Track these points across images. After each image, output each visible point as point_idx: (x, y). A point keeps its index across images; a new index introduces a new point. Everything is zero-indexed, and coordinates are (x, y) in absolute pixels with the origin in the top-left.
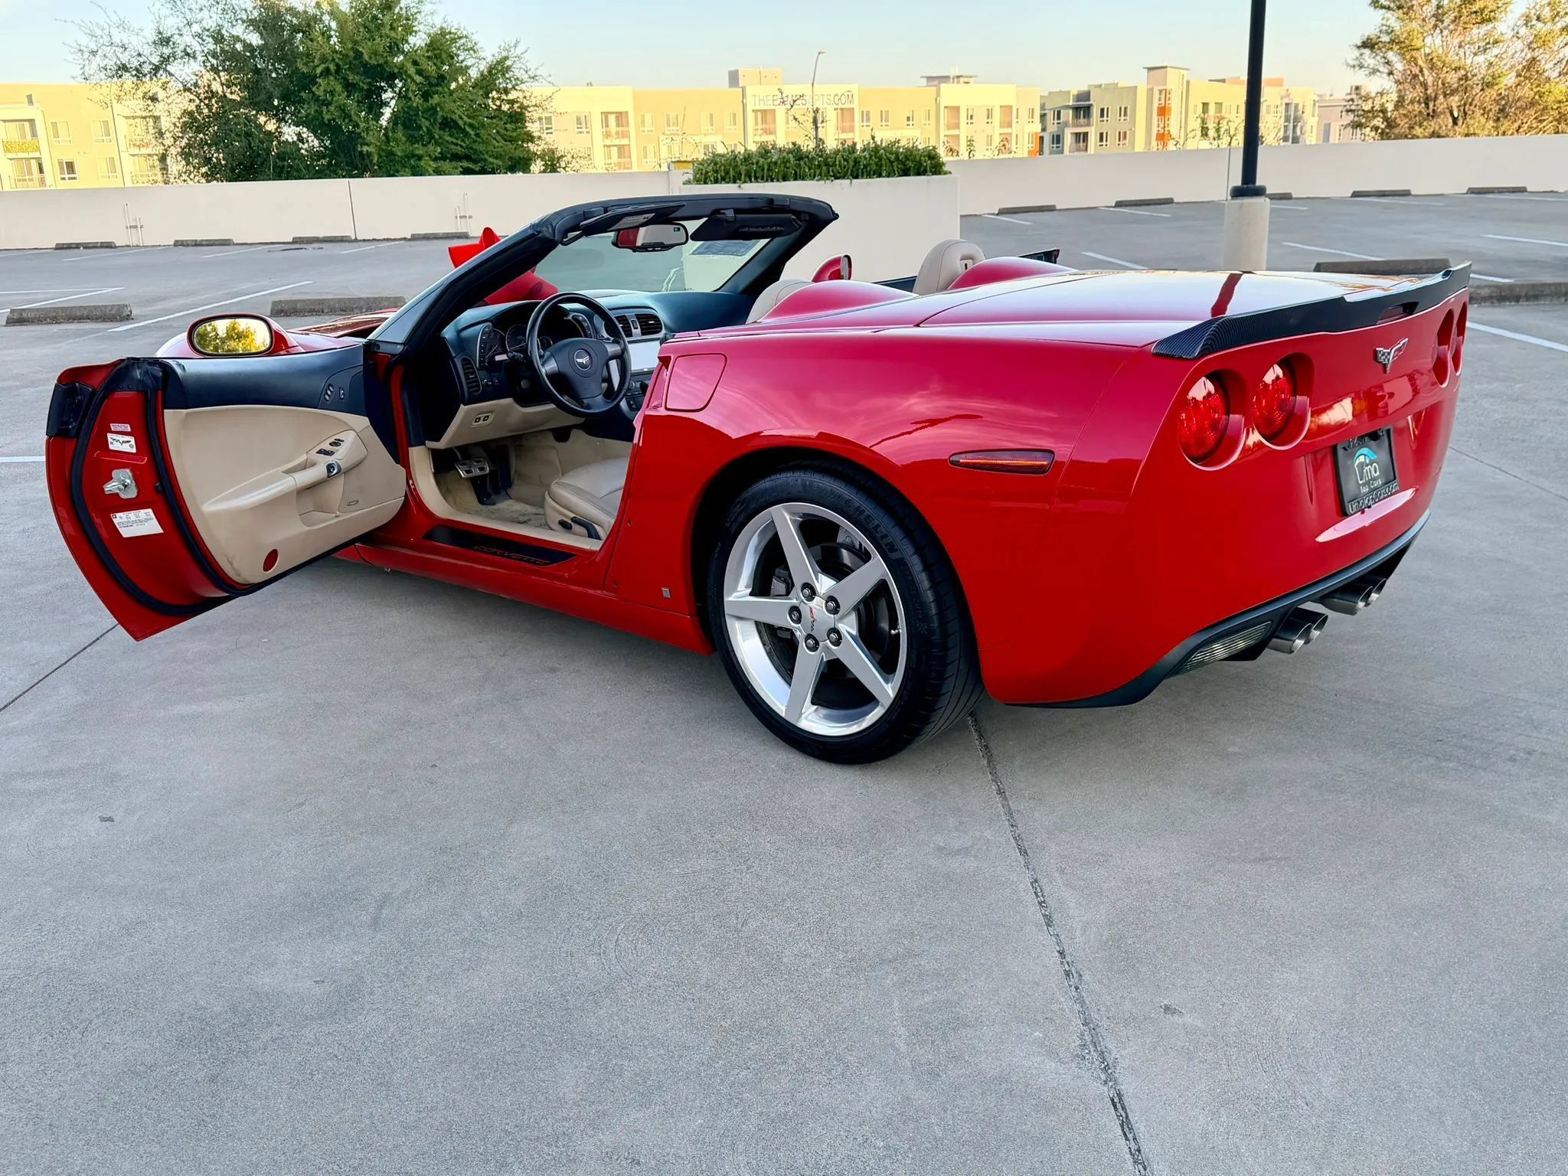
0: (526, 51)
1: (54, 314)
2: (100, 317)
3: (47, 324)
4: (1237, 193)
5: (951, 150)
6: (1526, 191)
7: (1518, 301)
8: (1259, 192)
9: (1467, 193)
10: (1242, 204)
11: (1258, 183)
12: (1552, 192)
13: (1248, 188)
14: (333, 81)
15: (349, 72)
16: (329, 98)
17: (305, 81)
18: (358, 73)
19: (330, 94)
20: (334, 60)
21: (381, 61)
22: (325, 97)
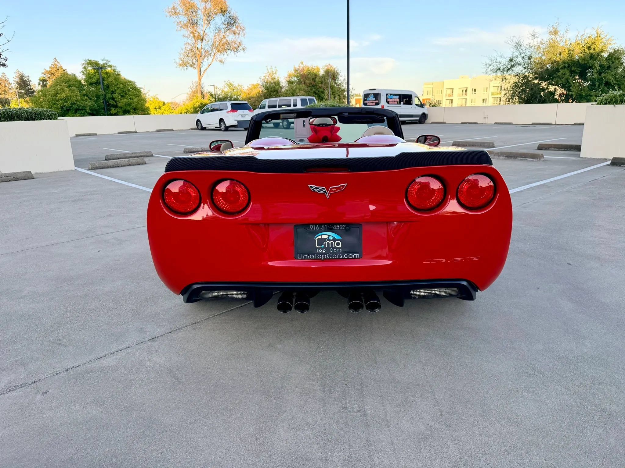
14: (566, 70)
15: (573, 67)
16: (563, 76)
17: (555, 71)
18: (577, 67)
19: (564, 74)
20: (568, 63)
21: (586, 62)
22: (561, 76)
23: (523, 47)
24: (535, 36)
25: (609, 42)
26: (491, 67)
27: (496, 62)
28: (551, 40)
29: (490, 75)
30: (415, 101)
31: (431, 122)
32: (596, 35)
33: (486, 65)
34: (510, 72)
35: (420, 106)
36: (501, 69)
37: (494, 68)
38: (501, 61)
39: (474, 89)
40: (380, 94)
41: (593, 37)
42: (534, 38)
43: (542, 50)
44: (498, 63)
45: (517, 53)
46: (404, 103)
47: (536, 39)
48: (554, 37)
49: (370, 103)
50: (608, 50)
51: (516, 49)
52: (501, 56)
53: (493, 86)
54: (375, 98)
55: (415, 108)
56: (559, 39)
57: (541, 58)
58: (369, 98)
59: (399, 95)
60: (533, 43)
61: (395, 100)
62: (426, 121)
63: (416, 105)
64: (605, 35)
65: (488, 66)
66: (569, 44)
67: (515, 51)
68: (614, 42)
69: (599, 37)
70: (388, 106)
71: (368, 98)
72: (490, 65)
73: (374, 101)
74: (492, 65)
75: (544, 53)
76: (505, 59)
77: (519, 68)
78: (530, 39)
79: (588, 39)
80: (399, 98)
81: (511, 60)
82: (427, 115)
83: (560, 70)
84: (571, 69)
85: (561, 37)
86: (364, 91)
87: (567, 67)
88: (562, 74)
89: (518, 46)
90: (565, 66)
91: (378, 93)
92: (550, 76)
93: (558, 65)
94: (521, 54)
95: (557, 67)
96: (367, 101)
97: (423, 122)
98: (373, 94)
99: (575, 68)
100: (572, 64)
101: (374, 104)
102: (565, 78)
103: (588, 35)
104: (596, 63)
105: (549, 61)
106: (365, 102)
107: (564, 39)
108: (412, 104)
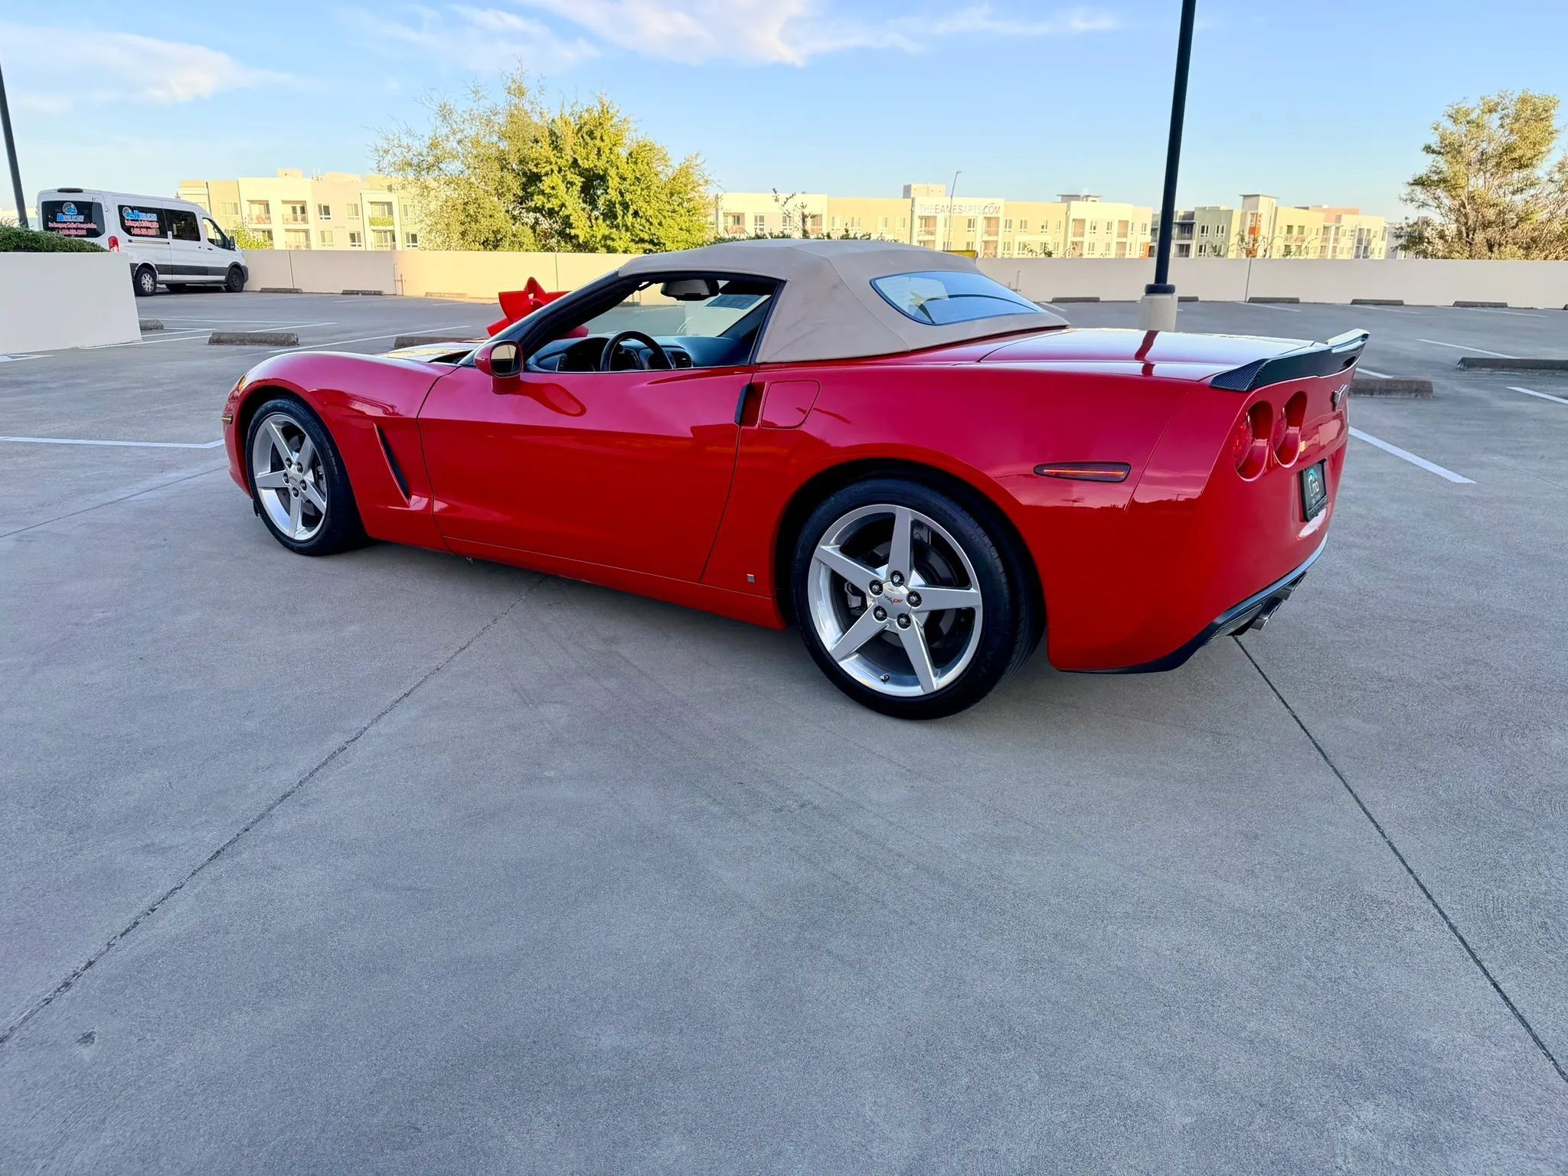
0: (704, 162)
1: (242, 338)
2: (274, 342)
3: (237, 345)
4: (1151, 290)
5: (1031, 251)
6: (1507, 307)
7: (1372, 394)
8: (1170, 290)
9: (1454, 306)
10: (1152, 299)
11: (1169, 283)
12: (1532, 308)
13: (1160, 286)
14: (556, 179)
15: (568, 173)
16: (551, 191)
17: (534, 179)
18: (575, 174)
19: (553, 188)
20: (556, 163)
21: (592, 165)
22: (548, 191)
23: (456, 117)
24: (481, 94)
26: (389, 157)
27: (400, 147)
28: (513, 108)
29: (389, 177)
30: (207, 231)
31: (259, 290)
32: (600, 108)
33: (377, 150)
34: (435, 172)
35: (220, 243)
36: (415, 161)
37: (396, 158)
38: (410, 144)
39: (325, 207)
40: (100, 205)
41: (596, 114)
42: (479, 99)
43: (496, 128)
44: (404, 148)
45: (445, 131)
46: (175, 233)
47: (481, 102)
48: (517, 100)
49: (69, 229)
50: (627, 142)
51: (441, 119)
52: (410, 134)
54: (82, 217)
55: (210, 249)
56: (528, 107)
57: (498, 146)
58: (64, 213)
59: (159, 212)
60: (477, 109)
61: (149, 225)
62: (246, 286)
63: (211, 241)
64: (616, 109)
65: (381, 153)
66: (550, 121)
67: (439, 123)
68: (634, 126)
69: (608, 112)
70: (130, 241)
71: (59, 215)
72: (386, 152)
73: (81, 223)
74: (391, 151)
75: (504, 136)
76: (420, 140)
77: (454, 166)
78: (469, 99)
79: (586, 116)
80: (160, 220)
81: (433, 146)
82: (246, 269)
83: (543, 178)
84: (564, 177)
85: (532, 103)
86: (42, 194)
87: (556, 172)
88: (549, 187)
89: (445, 113)
90: (552, 171)
91: (91, 201)
92: (524, 189)
93: (536, 165)
94: (454, 133)
95: (535, 170)
96: (57, 222)
97: (237, 289)
98: (73, 202)
99: (573, 176)
100: (566, 166)
101: (84, 232)
102: (557, 197)
103: (585, 107)
104: (610, 168)
105: (518, 154)
106: (51, 225)
107: (538, 109)
108: (198, 239)
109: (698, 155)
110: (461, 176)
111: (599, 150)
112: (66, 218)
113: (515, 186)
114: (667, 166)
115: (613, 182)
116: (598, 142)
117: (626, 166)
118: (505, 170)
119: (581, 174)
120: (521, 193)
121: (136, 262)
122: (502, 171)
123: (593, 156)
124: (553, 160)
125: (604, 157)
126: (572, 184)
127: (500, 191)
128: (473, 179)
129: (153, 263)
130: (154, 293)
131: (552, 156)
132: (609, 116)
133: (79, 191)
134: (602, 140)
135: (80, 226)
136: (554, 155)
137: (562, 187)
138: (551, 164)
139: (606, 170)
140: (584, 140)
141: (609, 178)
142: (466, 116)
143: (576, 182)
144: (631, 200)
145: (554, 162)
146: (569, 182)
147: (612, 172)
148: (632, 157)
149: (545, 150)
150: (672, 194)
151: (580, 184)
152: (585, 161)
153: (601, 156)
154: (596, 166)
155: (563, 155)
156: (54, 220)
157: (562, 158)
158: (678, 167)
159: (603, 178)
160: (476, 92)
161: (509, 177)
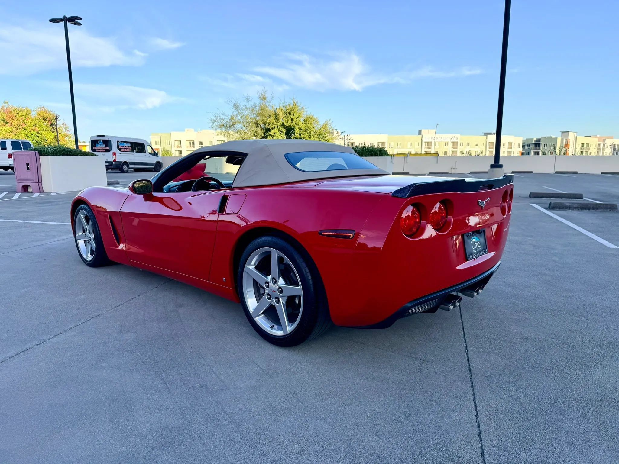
14: (276, 130)
15: (280, 128)
16: (274, 135)
17: (268, 130)
18: (283, 128)
19: (275, 133)
20: (276, 124)
21: (289, 125)
22: (273, 134)
23: (240, 108)
24: (249, 100)
25: (302, 110)
26: (216, 123)
27: (220, 119)
28: (262, 105)
30: (149, 150)
32: (293, 104)
33: (211, 120)
34: (233, 128)
35: (153, 154)
36: (225, 125)
37: (218, 123)
38: (224, 118)
39: (201, 142)
40: (111, 141)
41: (291, 106)
42: (249, 101)
43: (255, 112)
44: (221, 119)
45: (236, 113)
46: (137, 151)
47: (250, 103)
48: (263, 102)
49: (100, 149)
50: (303, 116)
51: (235, 109)
52: (224, 114)
53: (218, 141)
54: (104, 145)
55: (149, 156)
56: (267, 104)
57: (255, 118)
58: (98, 144)
59: (131, 143)
60: (248, 105)
61: (127, 148)
63: (150, 153)
64: (299, 104)
65: (213, 121)
66: (275, 109)
67: (234, 110)
68: (306, 110)
69: (296, 105)
70: (120, 153)
71: (97, 144)
72: (215, 121)
74: (217, 121)
75: (258, 115)
76: (227, 116)
77: (239, 126)
78: (245, 101)
79: (288, 106)
80: (132, 146)
81: (232, 119)
82: (162, 163)
83: (271, 130)
84: (279, 129)
85: (269, 103)
86: (92, 137)
87: (276, 127)
88: (273, 133)
89: (236, 107)
90: (275, 127)
91: (108, 139)
92: (265, 134)
93: (269, 125)
94: (239, 114)
95: (268, 127)
96: (96, 147)
97: (158, 170)
98: (102, 140)
99: (282, 129)
100: (279, 125)
101: (105, 150)
102: (276, 137)
103: (288, 103)
104: (296, 126)
105: (263, 121)
106: (94, 148)
107: (271, 105)
108: (145, 153)
109: (330, 120)
110: (242, 130)
111: (292, 119)
112: (98, 146)
113: (261, 133)
114: (318, 124)
115: (297, 130)
116: (292, 116)
117: (302, 125)
118: (258, 127)
119: (285, 128)
120: (263, 135)
121: (122, 161)
122: (257, 127)
123: (290, 121)
124: (275, 123)
125: (294, 122)
126: (282, 132)
127: (256, 135)
128: (246, 131)
129: (128, 161)
130: (127, 172)
131: (274, 121)
132: (297, 106)
133: (104, 136)
134: (293, 115)
135: (103, 148)
136: (275, 121)
137: (278, 133)
138: (274, 124)
139: (294, 126)
140: (287, 116)
141: (295, 129)
142: (244, 108)
143: (284, 131)
144: (303, 137)
145: (275, 124)
146: (281, 131)
147: (297, 127)
148: (304, 122)
149: (272, 120)
150: (319, 135)
151: (285, 132)
152: (287, 123)
153: (293, 121)
154: (291, 125)
155: (279, 121)
156: (95, 146)
157: (278, 122)
158: (322, 124)
159: (293, 129)
160: (248, 99)
161: (259, 130)
